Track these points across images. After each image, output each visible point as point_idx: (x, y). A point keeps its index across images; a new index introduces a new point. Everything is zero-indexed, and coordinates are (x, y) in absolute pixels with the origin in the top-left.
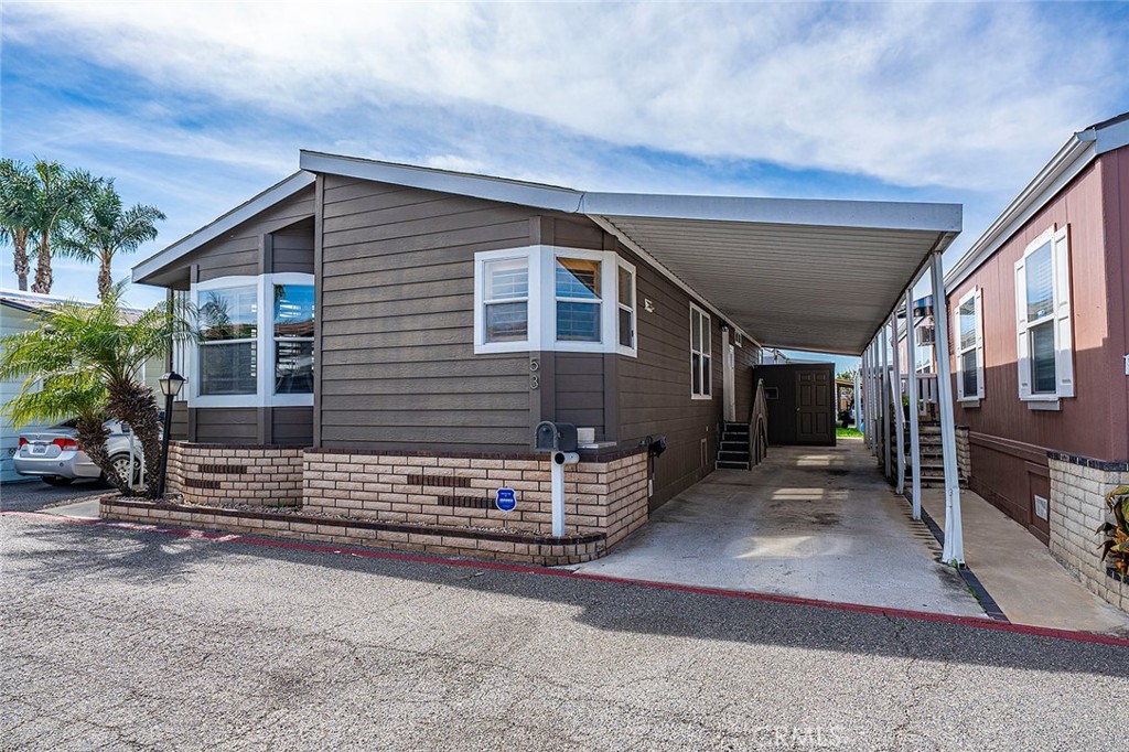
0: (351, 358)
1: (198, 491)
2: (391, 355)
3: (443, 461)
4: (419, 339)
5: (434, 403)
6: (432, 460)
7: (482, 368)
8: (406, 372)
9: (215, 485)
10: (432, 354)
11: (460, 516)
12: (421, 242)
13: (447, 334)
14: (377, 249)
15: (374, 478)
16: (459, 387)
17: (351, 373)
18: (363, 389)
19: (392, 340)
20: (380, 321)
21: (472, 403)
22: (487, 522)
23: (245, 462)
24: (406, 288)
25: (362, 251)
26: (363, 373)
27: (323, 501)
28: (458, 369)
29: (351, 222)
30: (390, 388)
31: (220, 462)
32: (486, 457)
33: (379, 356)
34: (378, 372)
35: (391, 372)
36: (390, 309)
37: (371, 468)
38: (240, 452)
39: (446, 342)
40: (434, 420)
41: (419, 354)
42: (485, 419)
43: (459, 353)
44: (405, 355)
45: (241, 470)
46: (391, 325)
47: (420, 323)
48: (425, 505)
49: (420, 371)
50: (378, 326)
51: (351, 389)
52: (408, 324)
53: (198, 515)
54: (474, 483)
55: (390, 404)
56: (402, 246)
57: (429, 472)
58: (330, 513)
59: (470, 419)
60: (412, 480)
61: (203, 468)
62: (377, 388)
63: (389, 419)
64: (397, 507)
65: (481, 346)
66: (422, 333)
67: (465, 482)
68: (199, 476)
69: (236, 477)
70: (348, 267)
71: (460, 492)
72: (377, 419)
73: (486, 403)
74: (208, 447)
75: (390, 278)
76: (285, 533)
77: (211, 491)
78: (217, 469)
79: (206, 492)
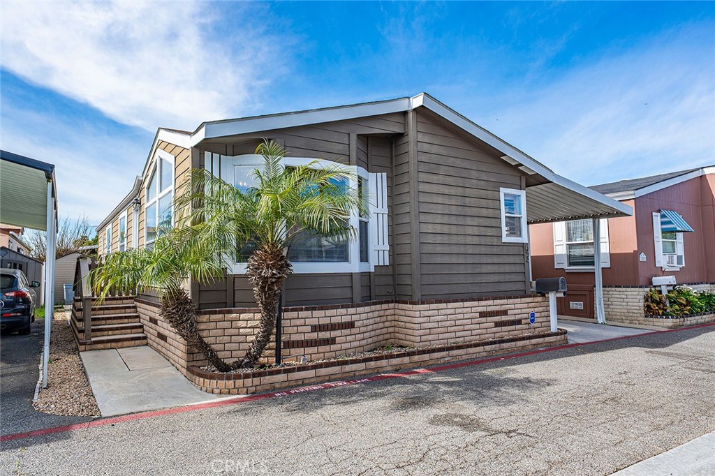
0: (439, 239)
1: (314, 349)
2: (461, 240)
3: (497, 302)
4: (475, 231)
5: (485, 269)
6: (490, 302)
7: (506, 250)
8: (470, 250)
9: (332, 341)
10: (483, 240)
11: (505, 332)
12: (474, 174)
13: (489, 229)
14: (452, 171)
15: (461, 316)
16: (496, 260)
17: (439, 249)
18: (446, 260)
19: (461, 230)
20: (454, 218)
21: (502, 269)
22: (516, 332)
23: (355, 318)
24: (467, 199)
25: (443, 170)
26: (446, 249)
27: (430, 337)
28: (495, 250)
29: (435, 149)
30: (461, 260)
31: (336, 320)
32: (514, 298)
33: (455, 239)
34: (455, 249)
35: (462, 250)
36: (460, 210)
37: (459, 311)
38: (329, 312)
39: (489, 234)
40: (485, 279)
41: (476, 240)
42: (508, 277)
43: (495, 241)
44: (469, 240)
45: (350, 325)
46: (461, 221)
47: (476, 221)
48: (488, 329)
49: (477, 250)
51: (439, 260)
52: (469, 221)
54: (509, 312)
55: (462, 269)
56: (464, 173)
57: (490, 309)
59: (501, 278)
60: (482, 315)
61: (315, 329)
62: (454, 260)
63: (462, 279)
64: (475, 332)
65: (505, 239)
66: (477, 228)
67: (505, 313)
68: (314, 336)
69: (347, 331)
70: (435, 178)
71: (504, 318)
72: (455, 279)
73: (507, 269)
75: (459, 191)
76: (446, 359)
77: (327, 348)
78: (333, 327)
79: (322, 349)
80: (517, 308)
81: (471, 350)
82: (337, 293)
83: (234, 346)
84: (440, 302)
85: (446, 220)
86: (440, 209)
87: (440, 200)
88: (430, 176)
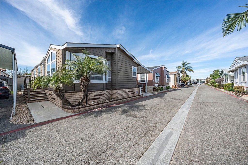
0: (121, 76)
1: (95, 100)
2: (125, 76)
4: (128, 75)
5: (129, 82)
6: (130, 89)
7: (133, 79)
9: (99, 98)
10: (129, 77)
11: (133, 95)
12: (128, 63)
14: (124, 62)
15: (125, 92)
17: (121, 78)
18: (123, 80)
19: (125, 74)
21: (132, 82)
23: (104, 93)
25: (122, 61)
26: (122, 78)
27: (119, 97)
28: (131, 79)
29: (121, 57)
30: (125, 81)
31: (100, 94)
32: (134, 88)
33: (124, 76)
35: (125, 78)
36: (125, 70)
37: (125, 91)
38: (99, 92)
39: (130, 75)
40: (129, 84)
41: (128, 77)
42: (133, 84)
43: (131, 77)
45: (103, 94)
48: (130, 95)
49: (128, 79)
50: (124, 72)
51: (121, 80)
52: (127, 73)
53: (109, 103)
57: (130, 90)
58: (120, 98)
60: (129, 92)
61: (95, 96)
62: (124, 80)
63: (125, 84)
64: (127, 95)
65: (133, 77)
67: (132, 91)
68: (95, 97)
69: (102, 96)
71: (132, 92)
73: (133, 82)
74: (97, 91)
75: (125, 66)
77: (98, 100)
78: (99, 95)
79: (97, 100)
80: (135, 90)
81: (127, 99)
82: (100, 87)
83: (75, 100)
84: (121, 89)
85: (123, 72)
86: (122, 70)
87: (122, 68)
88: (120, 62)
